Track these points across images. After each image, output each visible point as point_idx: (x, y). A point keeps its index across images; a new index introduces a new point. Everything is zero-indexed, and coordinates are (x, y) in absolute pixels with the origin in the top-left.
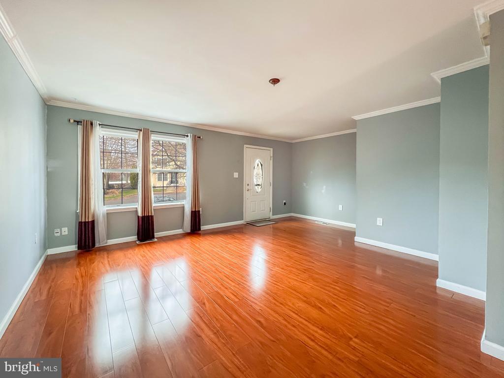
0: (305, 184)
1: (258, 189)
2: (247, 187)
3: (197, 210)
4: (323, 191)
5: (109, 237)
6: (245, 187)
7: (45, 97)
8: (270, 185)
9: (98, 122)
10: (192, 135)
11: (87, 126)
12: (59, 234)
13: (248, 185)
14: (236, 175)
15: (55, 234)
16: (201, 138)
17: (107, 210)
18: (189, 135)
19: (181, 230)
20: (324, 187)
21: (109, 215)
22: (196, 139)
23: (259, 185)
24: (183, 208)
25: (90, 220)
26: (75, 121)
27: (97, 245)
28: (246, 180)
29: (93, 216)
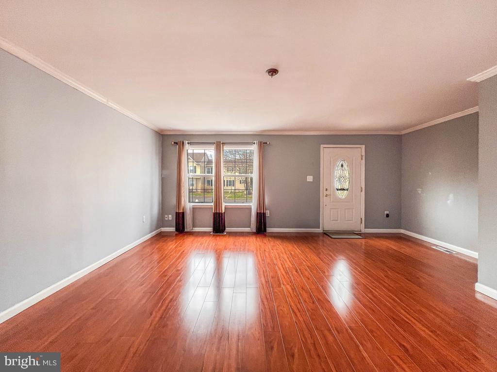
0: (419, 191)
1: (342, 195)
2: (325, 193)
3: (262, 212)
4: (449, 202)
5: (194, 226)
6: (323, 193)
7: (156, 130)
8: (361, 191)
9: (187, 142)
10: (257, 141)
11: (180, 145)
12: (167, 219)
13: (326, 190)
14: (310, 179)
15: (166, 219)
16: (268, 143)
17: (193, 205)
18: (255, 142)
19: (249, 229)
20: (451, 196)
21: (194, 209)
22: (262, 146)
23: (344, 189)
24: (250, 209)
25: (181, 211)
26: (174, 143)
27: (186, 230)
28: (323, 185)
29: (183, 209)
